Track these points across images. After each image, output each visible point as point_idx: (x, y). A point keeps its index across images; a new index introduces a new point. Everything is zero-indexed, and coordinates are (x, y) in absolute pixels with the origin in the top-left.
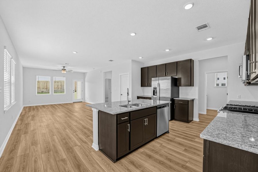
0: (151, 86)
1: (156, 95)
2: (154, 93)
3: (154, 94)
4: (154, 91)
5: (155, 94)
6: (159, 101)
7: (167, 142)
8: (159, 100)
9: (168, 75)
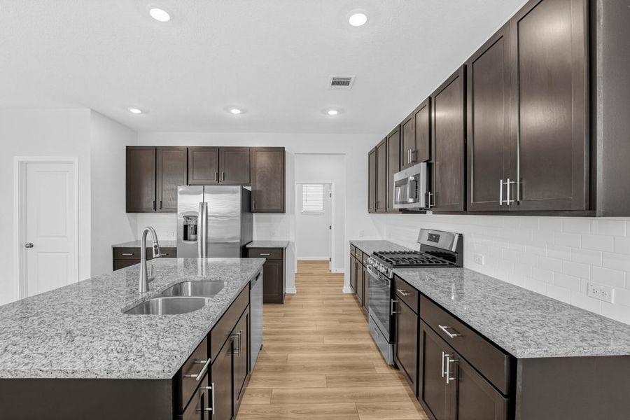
0: (174, 210)
1: (196, 240)
2: (187, 232)
3: (186, 238)
4: (186, 227)
5: (193, 237)
6: (204, 259)
7: (276, 376)
8: (207, 256)
9: (226, 181)
